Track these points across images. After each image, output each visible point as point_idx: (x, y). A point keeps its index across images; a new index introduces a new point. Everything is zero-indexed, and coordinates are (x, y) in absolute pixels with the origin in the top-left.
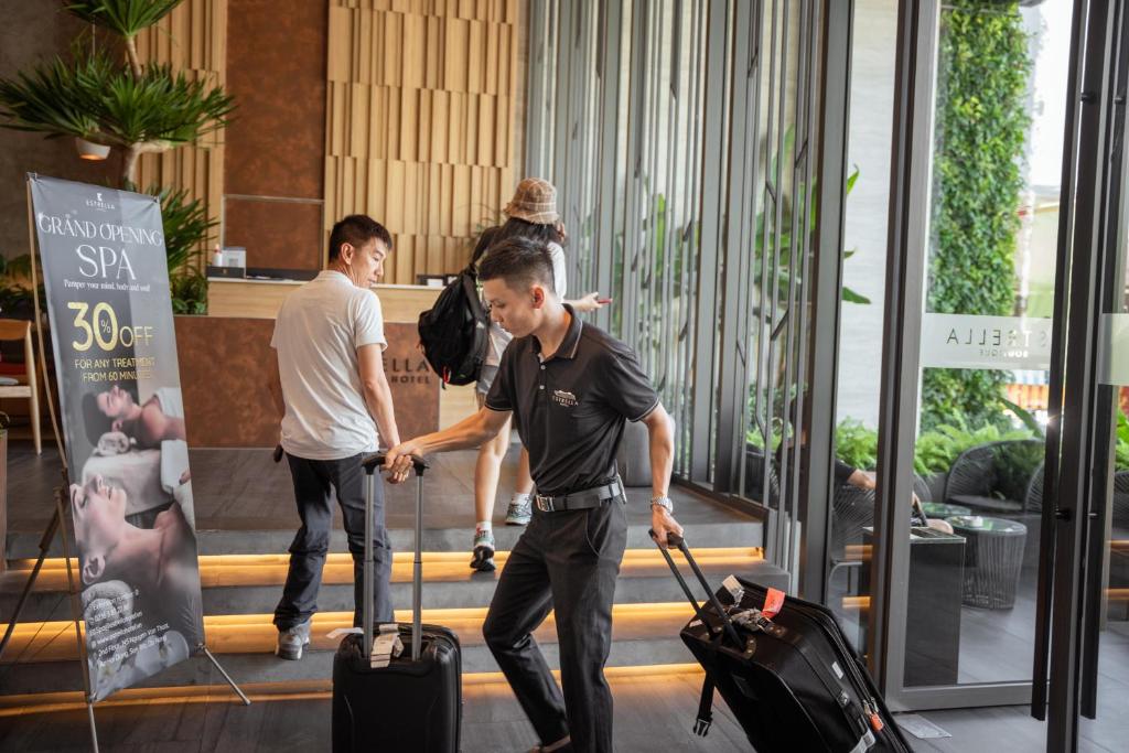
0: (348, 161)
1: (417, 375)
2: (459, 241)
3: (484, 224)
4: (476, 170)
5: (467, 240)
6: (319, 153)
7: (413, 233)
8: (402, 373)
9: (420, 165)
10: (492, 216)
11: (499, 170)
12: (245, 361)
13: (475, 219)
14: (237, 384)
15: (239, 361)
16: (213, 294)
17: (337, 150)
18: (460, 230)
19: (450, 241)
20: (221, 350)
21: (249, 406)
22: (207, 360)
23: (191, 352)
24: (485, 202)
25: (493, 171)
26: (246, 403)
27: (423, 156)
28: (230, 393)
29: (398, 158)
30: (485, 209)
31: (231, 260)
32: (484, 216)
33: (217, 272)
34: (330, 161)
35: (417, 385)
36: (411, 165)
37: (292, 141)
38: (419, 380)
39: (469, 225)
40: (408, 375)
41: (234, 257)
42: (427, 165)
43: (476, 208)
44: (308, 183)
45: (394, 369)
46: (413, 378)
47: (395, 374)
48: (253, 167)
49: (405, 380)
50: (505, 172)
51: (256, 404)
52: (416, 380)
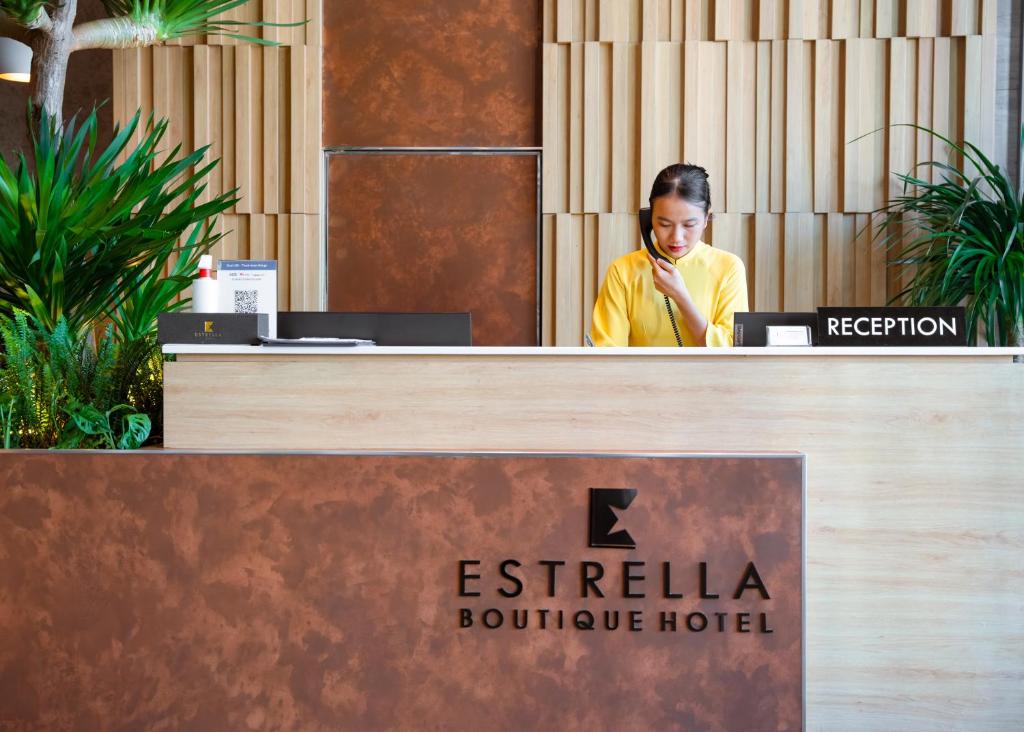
0: (594, 51)
1: (732, 608)
2: (861, 221)
3: (923, 174)
4: (901, 48)
5: (879, 219)
6: (528, 42)
7: (751, 210)
8: (688, 605)
9: (763, 47)
10: (941, 156)
11: (961, 41)
12: (250, 573)
13: (900, 165)
14: (232, 636)
15: (234, 572)
16: (176, 390)
17: (568, 29)
18: (862, 196)
19: (837, 222)
20: (189, 543)
21: (263, 700)
22: (154, 569)
23: (110, 549)
24: (923, 122)
25: (944, 45)
26: (254, 690)
27: (769, 26)
28: (212, 661)
29: (711, 36)
30: (923, 136)
31: (240, 295)
32: (923, 157)
33: (193, 327)
34: (552, 55)
35: (736, 638)
36: (741, 50)
37: (470, 17)
38: (740, 621)
39: (885, 183)
40: (708, 609)
41: (243, 286)
42: (778, 45)
43: (900, 138)
44: (505, 112)
45: (667, 594)
46: (720, 617)
47: (669, 606)
48: (385, 84)
49: (697, 623)
50: (973, 45)
51: (284, 694)
52: (730, 625)
